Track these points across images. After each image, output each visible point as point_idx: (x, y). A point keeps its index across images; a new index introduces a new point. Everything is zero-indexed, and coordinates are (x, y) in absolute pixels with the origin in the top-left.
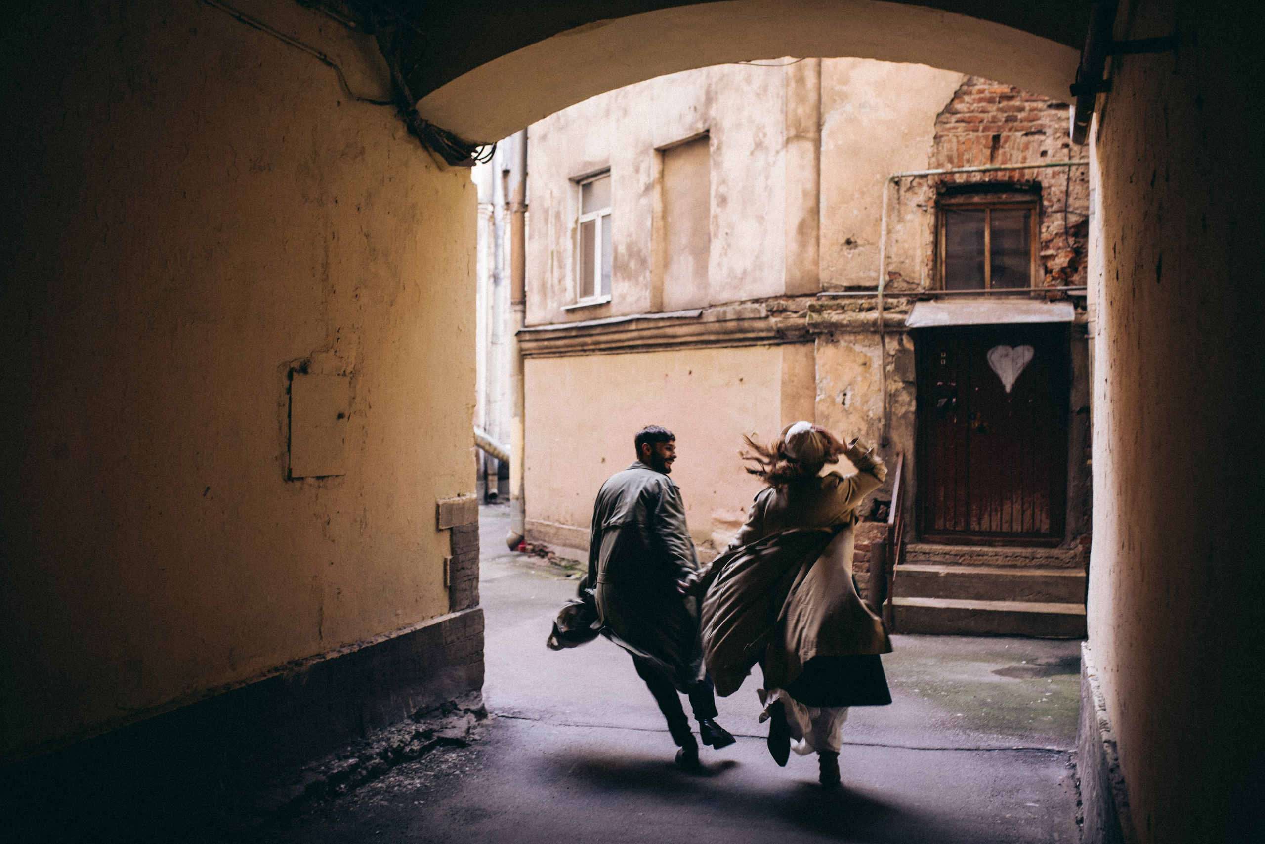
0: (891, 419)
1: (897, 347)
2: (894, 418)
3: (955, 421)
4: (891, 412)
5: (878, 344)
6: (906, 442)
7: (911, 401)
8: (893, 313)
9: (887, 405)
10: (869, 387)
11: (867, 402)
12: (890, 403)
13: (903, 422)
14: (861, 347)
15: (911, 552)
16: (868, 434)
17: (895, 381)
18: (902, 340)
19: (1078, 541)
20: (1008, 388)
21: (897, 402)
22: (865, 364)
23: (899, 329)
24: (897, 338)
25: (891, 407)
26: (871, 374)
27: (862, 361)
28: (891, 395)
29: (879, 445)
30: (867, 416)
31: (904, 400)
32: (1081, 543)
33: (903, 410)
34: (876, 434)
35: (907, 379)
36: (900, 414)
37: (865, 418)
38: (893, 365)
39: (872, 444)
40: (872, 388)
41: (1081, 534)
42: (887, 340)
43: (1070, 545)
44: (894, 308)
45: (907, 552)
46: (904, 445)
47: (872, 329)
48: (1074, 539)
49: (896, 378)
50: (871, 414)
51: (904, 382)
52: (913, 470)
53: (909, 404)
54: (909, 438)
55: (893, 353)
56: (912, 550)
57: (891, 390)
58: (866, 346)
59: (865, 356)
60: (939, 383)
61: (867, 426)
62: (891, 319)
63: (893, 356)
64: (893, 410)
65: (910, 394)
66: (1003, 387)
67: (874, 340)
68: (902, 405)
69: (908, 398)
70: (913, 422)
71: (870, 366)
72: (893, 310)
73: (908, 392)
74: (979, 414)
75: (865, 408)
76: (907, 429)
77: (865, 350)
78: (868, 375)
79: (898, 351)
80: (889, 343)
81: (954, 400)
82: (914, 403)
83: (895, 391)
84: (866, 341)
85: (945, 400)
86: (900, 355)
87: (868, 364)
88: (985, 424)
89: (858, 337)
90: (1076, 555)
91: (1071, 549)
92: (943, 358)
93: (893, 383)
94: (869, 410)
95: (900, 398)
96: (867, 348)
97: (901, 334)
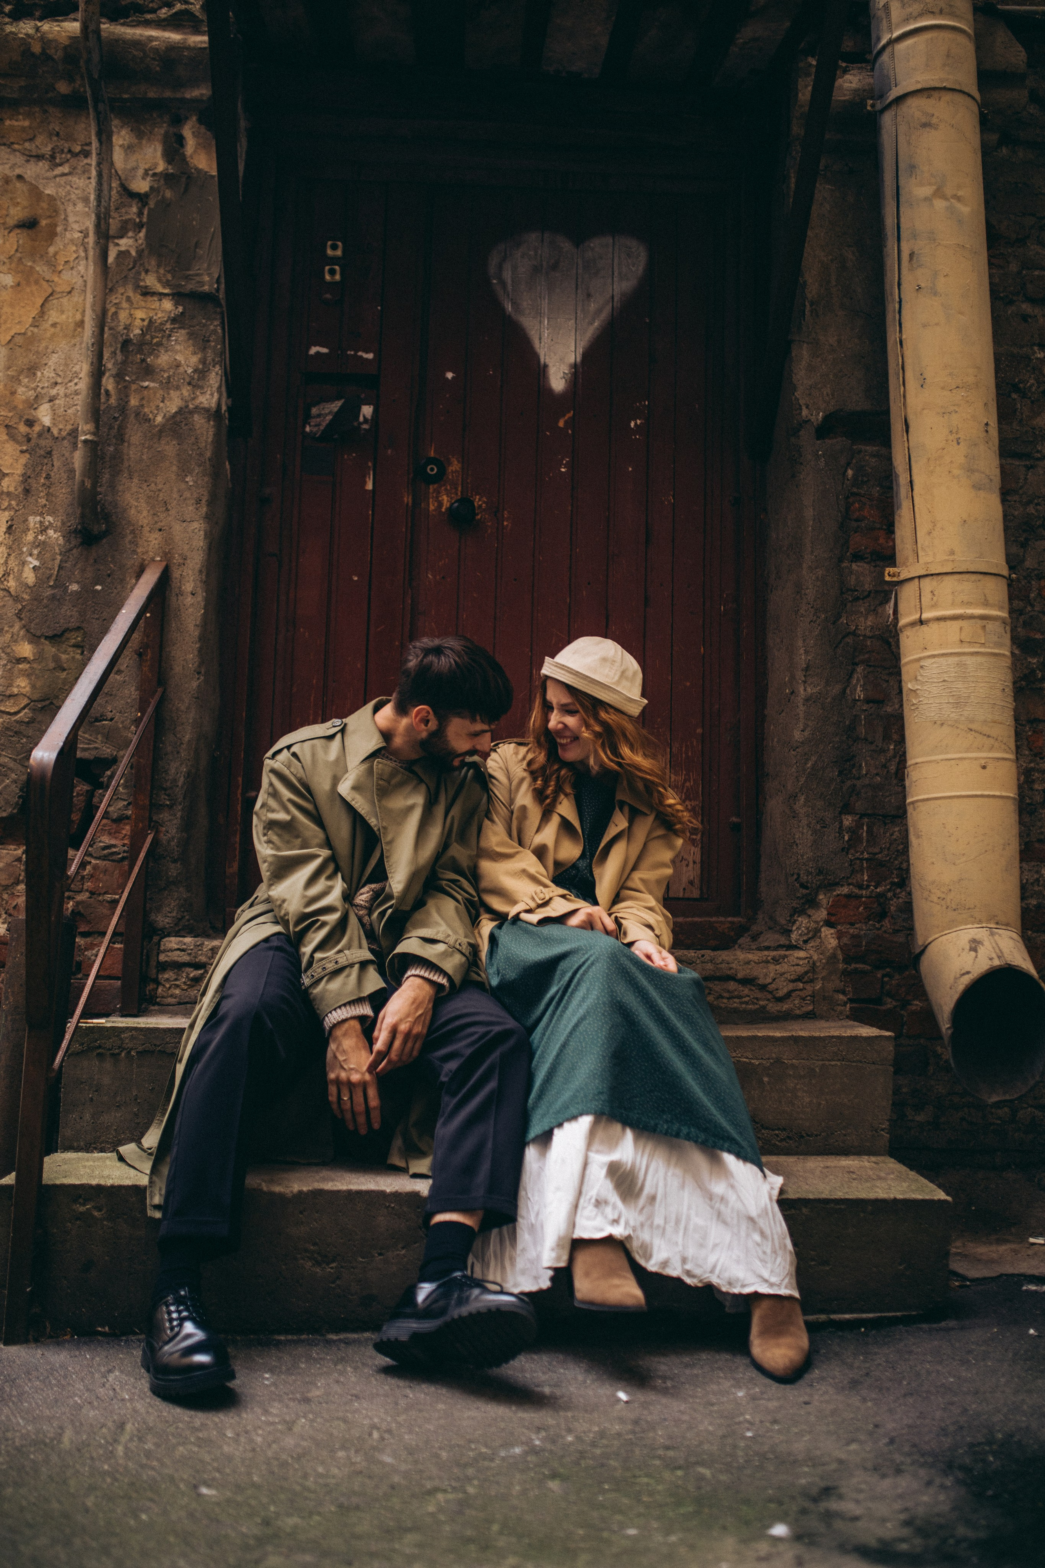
0: (121, 438)
1: (161, 167)
2: (135, 435)
3: (370, 486)
4: (123, 407)
5: (87, 154)
6: (177, 527)
7: (202, 373)
8: (147, 24)
9: (109, 383)
10: (42, 312)
11: (32, 370)
12: (119, 377)
13: (169, 447)
14: (19, 159)
15: (178, 966)
16: (27, 491)
17: (147, 293)
18: (180, 140)
19: (822, 914)
20: (557, 382)
21: (148, 371)
22: (29, 225)
23: (168, 94)
24: (160, 131)
25: (124, 392)
26: (52, 264)
27: (17, 213)
28: (126, 343)
29: (69, 534)
30: (30, 423)
31: (178, 366)
32: (829, 924)
33: (173, 406)
34: (63, 494)
35: (190, 287)
36: (159, 419)
37: (23, 429)
38: (142, 234)
39: (44, 530)
40: (53, 316)
41: (830, 886)
42: (121, 138)
43: (787, 932)
44: (154, 11)
45: (164, 967)
46: (168, 540)
47: (63, 88)
48: (811, 902)
49: (151, 281)
50: (44, 416)
51: (178, 296)
52: (202, 638)
53: (197, 381)
54: (190, 509)
55: (142, 186)
56: (186, 958)
57: (127, 328)
58: (39, 157)
59: (36, 193)
60: (313, 350)
61: (24, 459)
62: (137, 44)
63: (142, 198)
64: (134, 402)
65: (201, 342)
66: (542, 371)
67: (70, 138)
68: (167, 385)
69: (194, 360)
70: (208, 454)
71: (52, 235)
72: (149, 16)
73: (191, 335)
74: (455, 466)
75: (23, 393)
76: (184, 471)
77: (33, 171)
78: (41, 268)
79: (167, 177)
80: (129, 149)
81: (367, 411)
82: (215, 378)
83: (143, 334)
84: (39, 140)
85: (336, 406)
86: (168, 194)
87: (44, 223)
88: (478, 501)
89: (8, 123)
90: (813, 968)
91: (792, 947)
92: (334, 260)
93: (137, 298)
94: (34, 403)
95: (163, 359)
96: (43, 165)
97: (178, 121)
